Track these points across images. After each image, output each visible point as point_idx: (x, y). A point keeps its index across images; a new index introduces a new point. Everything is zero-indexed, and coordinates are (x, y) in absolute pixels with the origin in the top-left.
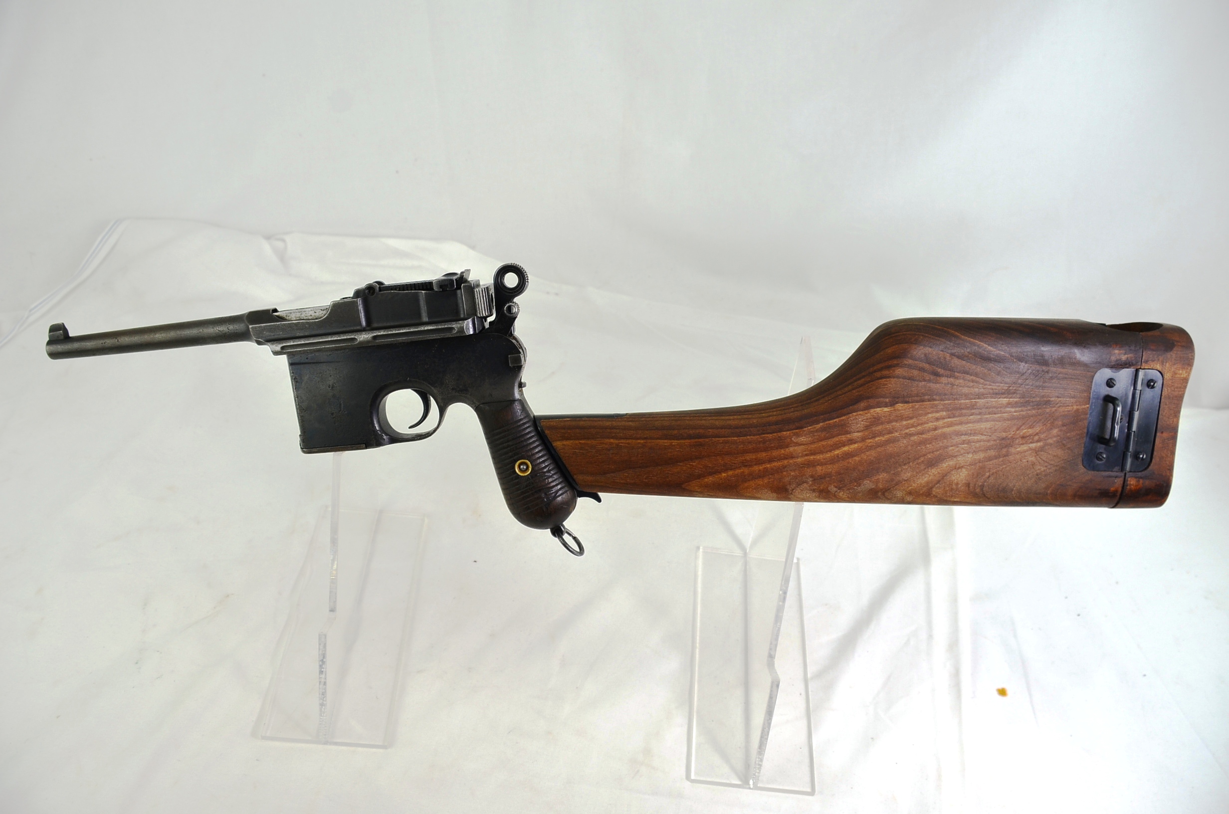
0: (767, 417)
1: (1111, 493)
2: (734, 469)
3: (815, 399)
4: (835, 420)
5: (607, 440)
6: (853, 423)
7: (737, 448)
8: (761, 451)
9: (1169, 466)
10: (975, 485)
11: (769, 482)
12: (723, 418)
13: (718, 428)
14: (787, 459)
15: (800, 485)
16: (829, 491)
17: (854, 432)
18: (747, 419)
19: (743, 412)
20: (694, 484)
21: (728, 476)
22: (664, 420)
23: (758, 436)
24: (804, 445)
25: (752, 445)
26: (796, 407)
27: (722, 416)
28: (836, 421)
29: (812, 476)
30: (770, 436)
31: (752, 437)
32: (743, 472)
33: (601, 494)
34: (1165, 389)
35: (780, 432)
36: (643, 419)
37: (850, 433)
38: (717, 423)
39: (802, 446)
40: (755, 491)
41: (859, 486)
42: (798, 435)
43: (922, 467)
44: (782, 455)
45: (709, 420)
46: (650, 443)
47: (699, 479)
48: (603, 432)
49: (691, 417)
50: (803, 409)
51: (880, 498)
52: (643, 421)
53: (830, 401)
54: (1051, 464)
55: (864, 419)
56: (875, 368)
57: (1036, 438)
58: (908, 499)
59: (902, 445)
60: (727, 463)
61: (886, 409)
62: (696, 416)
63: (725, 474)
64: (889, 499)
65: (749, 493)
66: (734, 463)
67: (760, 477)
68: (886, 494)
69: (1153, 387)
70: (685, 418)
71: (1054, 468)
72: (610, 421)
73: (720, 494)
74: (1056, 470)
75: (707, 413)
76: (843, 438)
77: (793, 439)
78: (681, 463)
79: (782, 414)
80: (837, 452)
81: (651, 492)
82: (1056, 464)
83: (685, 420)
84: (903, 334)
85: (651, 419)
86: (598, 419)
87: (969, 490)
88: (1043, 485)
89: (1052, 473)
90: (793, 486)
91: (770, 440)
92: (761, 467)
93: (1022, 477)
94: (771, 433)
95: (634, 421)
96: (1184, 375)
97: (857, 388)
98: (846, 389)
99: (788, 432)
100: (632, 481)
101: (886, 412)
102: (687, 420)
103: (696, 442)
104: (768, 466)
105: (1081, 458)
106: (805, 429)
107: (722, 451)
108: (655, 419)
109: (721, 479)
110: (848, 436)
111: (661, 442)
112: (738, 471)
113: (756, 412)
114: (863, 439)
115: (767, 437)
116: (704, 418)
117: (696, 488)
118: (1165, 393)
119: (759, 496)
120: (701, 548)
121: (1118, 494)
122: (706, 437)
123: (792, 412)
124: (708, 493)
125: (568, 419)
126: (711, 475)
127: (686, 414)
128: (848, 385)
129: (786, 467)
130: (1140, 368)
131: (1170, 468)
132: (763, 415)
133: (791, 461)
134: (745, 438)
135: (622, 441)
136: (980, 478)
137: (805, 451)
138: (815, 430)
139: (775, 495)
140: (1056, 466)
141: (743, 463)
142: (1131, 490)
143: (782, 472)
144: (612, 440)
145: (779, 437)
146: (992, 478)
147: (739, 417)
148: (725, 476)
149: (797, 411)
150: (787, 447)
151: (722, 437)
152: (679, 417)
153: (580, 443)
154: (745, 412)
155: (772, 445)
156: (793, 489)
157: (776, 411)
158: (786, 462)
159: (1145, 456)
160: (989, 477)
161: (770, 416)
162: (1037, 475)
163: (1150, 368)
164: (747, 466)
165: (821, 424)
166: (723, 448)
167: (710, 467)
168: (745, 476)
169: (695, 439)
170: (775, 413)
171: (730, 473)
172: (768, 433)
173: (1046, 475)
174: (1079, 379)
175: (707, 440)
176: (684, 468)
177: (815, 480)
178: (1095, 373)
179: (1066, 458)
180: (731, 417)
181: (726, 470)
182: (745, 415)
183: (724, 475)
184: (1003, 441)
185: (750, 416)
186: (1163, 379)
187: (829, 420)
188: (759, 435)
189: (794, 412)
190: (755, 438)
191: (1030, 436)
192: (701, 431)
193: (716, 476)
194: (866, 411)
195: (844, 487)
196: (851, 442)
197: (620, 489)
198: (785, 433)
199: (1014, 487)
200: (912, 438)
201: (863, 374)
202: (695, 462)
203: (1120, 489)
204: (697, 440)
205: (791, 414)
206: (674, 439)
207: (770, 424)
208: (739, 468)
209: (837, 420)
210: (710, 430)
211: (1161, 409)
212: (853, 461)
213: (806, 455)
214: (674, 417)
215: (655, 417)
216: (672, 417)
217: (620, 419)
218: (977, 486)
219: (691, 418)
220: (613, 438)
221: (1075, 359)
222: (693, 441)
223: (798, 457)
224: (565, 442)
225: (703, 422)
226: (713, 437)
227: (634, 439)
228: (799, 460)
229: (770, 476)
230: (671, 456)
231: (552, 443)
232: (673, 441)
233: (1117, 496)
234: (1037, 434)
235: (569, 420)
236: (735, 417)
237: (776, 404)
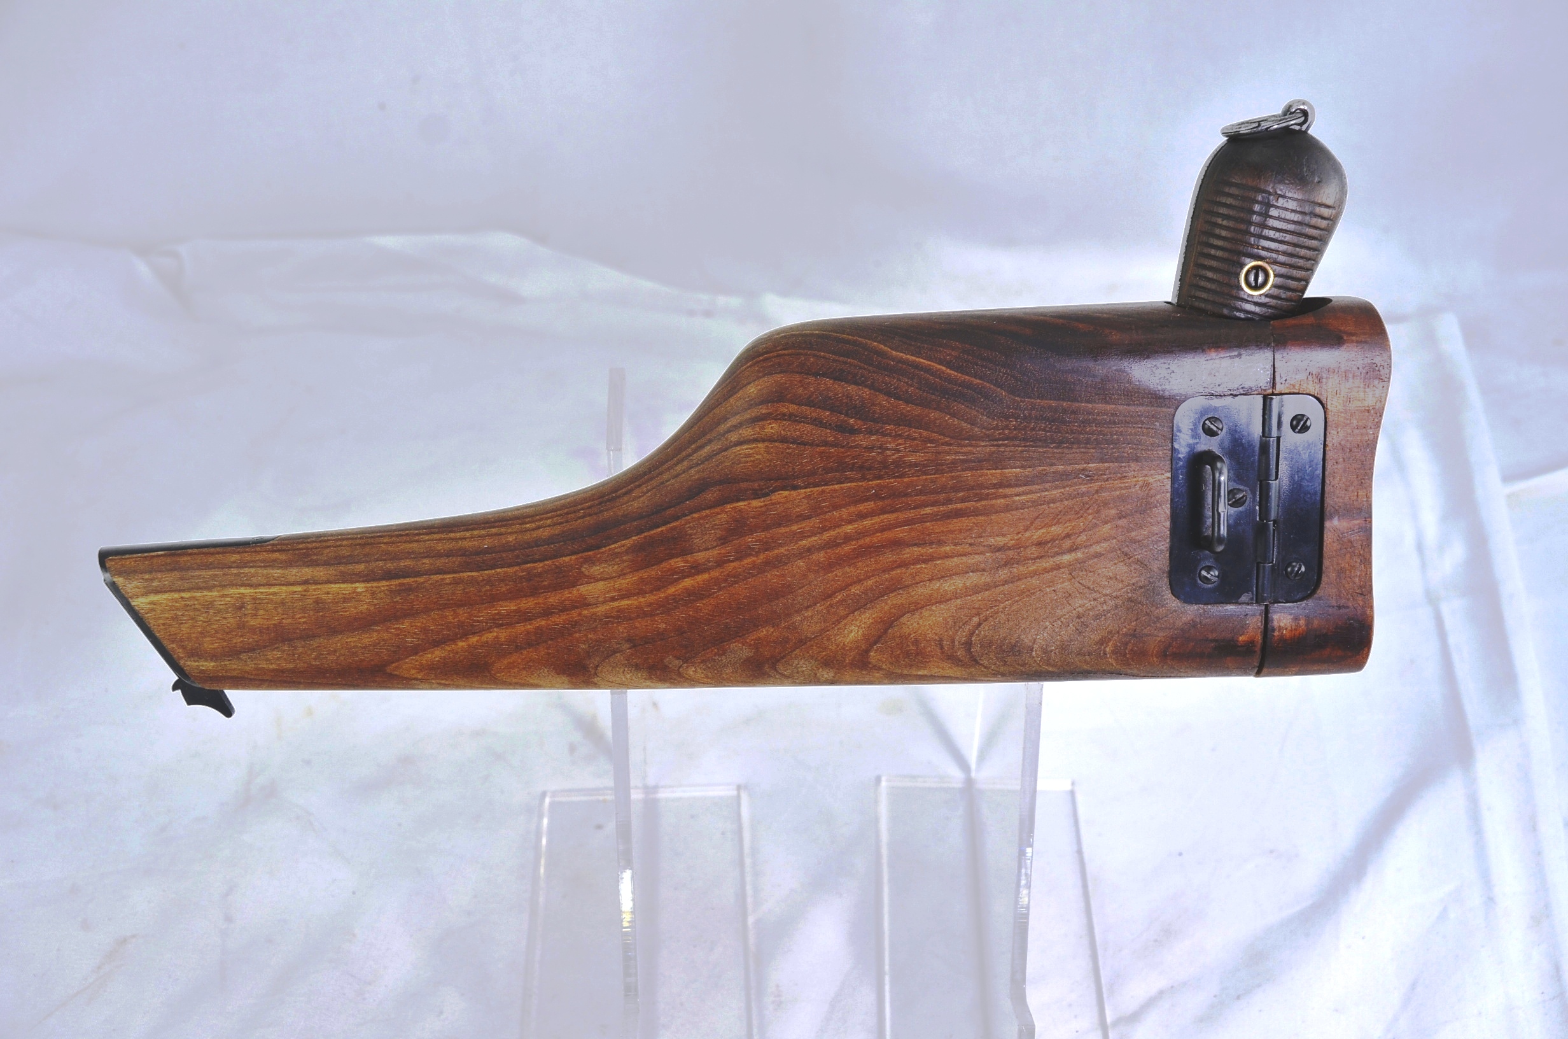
0: (534, 529)
1: (1242, 646)
2: (480, 632)
3: (624, 490)
4: (660, 529)
5: (231, 591)
6: (695, 534)
7: (480, 592)
8: (525, 596)
9: (1360, 587)
10: (953, 642)
11: (549, 654)
12: (452, 535)
13: (440, 555)
14: (577, 608)
15: (608, 657)
16: (666, 667)
17: (699, 551)
18: (496, 534)
19: (493, 522)
20: (407, 665)
21: (469, 645)
22: (341, 546)
23: (517, 568)
24: (605, 579)
25: (506, 585)
26: (589, 507)
27: (451, 532)
28: (662, 531)
29: (629, 640)
30: (539, 565)
31: (505, 569)
32: (497, 637)
33: (232, 695)
34: (1332, 432)
35: (556, 557)
36: (301, 546)
37: (691, 552)
38: (440, 547)
39: (602, 583)
40: (525, 672)
41: (723, 654)
42: (591, 561)
43: (842, 611)
44: (567, 602)
45: (425, 541)
46: (315, 590)
47: (416, 654)
48: (224, 574)
49: (392, 536)
50: (601, 511)
51: (770, 676)
52: (302, 549)
53: (649, 494)
54: (1106, 595)
55: (715, 525)
56: (729, 424)
57: (1067, 543)
58: (826, 676)
59: (796, 570)
60: (463, 622)
61: (756, 503)
62: (402, 535)
63: (464, 644)
64: (787, 677)
65: (515, 677)
66: (478, 621)
67: (530, 645)
68: (780, 667)
69: (1305, 429)
70: (381, 540)
71: (1112, 603)
72: (239, 552)
73: (462, 682)
74: (1116, 606)
75: (424, 528)
76: (678, 563)
77: (583, 569)
78: (377, 626)
79: (561, 523)
80: (671, 590)
81: (332, 684)
82: (1114, 594)
83: (380, 543)
84: (779, 356)
85: (318, 545)
86: (218, 549)
87: (943, 652)
88: (1095, 637)
89: (1109, 611)
90: (596, 660)
91: (540, 575)
92: (529, 627)
93: (1047, 623)
94: (540, 561)
95: (284, 550)
96: (1370, 401)
97: (698, 465)
98: (679, 468)
99: (573, 557)
100: (291, 666)
101: (756, 508)
102: (385, 543)
103: (401, 585)
104: (543, 623)
105: (1166, 580)
106: (604, 549)
107: (452, 599)
108: (324, 544)
109: (457, 653)
110: (689, 558)
111: (335, 587)
112: (489, 636)
113: (515, 522)
114: (720, 563)
115: (535, 568)
116: (417, 538)
117: (413, 672)
118: (1334, 438)
119: (536, 682)
120: (884, 779)
121: (1258, 648)
122: (418, 574)
123: (580, 518)
124: (438, 681)
125: (160, 553)
126: (437, 646)
127: (384, 532)
128: (682, 460)
129: (576, 622)
130: (1273, 394)
131: (1365, 590)
132: (527, 526)
133: (585, 612)
134: (493, 571)
135: (262, 590)
136: (960, 627)
137: (609, 592)
138: (624, 549)
139: (565, 679)
140: (1117, 597)
141: (494, 619)
142: (1282, 639)
143: (570, 635)
144: (242, 590)
145: (557, 567)
146: (985, 627)
147: (483, 532)
148: (462, 647)
149: (590, 515)
150: (574, 585)
151: (449, 573)
152: (372, 537)
153: (182, 598)
154: (495, 522)
155: (546, 583)
156: (597, 666)
157: (552, 517)
158: (574, 614)
159: (1303, 569)
160: (979, 624)
161: (539, 528)
162: (1079, 617)
163: (1292, 391)
164: (502, 625)
165: (634, 538)
166: (453, 594)
167: (432, 630)
168: (502, 645)
169: (399, 578)
170: (549, 521)
171: (474, 640)
172: (536, 562)
173: (1097, 617)
174: (1142, 423)
175: (421, 580)
176: (386, 636)
177: (634, 646)
178: (1177, 408)
179: (1133, 581)
180: (468, 534)
181: (465, 635)
182: (494, 527)
183: (461, 644)
184: (997, 554)
185: (503, 530)
186: (1325, 412)
187: (649, 530)
188: (518, 564)
189: (584, 517)
190: (510, 570)
191: (1053, 540)
192: (408, 563)
193: (447, 648)
194: (718, 510)
195: (694, 657)
196: (696, 569)
197: (271, 681)
198: (567, 559)
199: (1034, 643)
200: (814, 557)
201: (708, 437)
202: (403, 624)
203: (1259, 638)
204: (402, 581)
205: (579, 521)
206: (358, 582)
207: (537, 543)
208: (489, 630)
209: (663, 528)
210: (425, 561)
211: (1327, 473)
212: (705, 606)
213: (613, 599)
214: (361, 538)
215: (325, 541)
216: (356, 539)
217: (258, 549)
218: (956, 643)
219: (394, 539)
220: (243, 585)
221: (1130, 382)
222: (396, 582)
223: (597, 604)
224: (153, 598)
225: (414, 545)
226: (433, 574)
227: (283, 585)
228: (601, 609)
229: (550, 642)
230: (357, 613)
231: (130, 600)
232: (357, 585)
233: (1255, 652)
234: (1068, 536)
235: (162, 555)
236: (476, 532)
237: (556, 503)
